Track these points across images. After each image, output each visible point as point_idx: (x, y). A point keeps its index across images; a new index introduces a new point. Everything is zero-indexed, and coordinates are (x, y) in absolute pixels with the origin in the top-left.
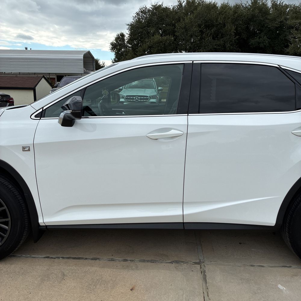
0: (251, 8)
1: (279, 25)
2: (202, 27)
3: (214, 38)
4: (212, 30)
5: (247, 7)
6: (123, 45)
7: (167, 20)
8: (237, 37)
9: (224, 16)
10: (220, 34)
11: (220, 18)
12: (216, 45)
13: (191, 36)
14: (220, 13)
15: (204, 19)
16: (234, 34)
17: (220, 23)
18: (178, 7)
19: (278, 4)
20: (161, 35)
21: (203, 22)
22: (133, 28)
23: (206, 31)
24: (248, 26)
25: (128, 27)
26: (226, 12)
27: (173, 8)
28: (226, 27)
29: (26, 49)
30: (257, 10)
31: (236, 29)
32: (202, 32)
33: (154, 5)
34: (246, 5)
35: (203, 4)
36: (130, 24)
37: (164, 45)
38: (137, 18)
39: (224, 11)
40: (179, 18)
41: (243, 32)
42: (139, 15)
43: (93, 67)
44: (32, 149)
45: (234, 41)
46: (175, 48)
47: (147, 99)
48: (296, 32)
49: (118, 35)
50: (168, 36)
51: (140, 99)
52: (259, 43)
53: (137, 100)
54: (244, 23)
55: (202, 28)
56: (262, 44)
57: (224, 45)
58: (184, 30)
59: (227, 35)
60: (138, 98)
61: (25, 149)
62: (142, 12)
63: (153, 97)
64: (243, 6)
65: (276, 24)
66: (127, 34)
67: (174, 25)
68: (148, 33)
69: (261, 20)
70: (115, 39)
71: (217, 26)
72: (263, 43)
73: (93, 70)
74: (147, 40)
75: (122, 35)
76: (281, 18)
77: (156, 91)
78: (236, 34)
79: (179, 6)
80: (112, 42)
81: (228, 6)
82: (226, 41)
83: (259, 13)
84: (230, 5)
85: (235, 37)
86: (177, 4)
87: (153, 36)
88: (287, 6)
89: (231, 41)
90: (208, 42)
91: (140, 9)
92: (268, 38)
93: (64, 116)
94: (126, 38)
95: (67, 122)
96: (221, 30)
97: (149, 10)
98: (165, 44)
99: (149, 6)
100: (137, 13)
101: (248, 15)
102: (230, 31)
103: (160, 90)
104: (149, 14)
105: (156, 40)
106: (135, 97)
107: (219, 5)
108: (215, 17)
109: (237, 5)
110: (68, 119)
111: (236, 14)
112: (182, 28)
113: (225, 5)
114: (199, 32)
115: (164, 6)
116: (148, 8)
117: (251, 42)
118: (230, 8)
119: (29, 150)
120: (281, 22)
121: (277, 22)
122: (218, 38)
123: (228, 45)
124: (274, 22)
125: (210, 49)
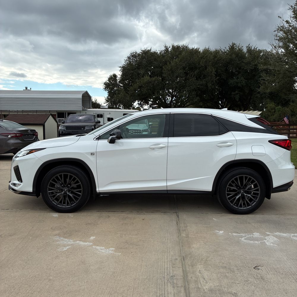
0: (228, 53)
1: (253, 68)
2: (186, 69)
3: (197, 79)
4: (196, 72)
5: (225, 52)
6: (115, 85)
7: (155, 63)
8: (218, 78)
9: (205, 60)
10: (203, 76)
11: (202, 62)
12: (199, 85)
13: (177, 77)
14: (201, 58)
15: (188, 62)
16: (215, 75)
17: (202, 66)
18: (164, 52)
19: (253, 49)
20: (151, 76)
21: (187, 65)
22: (125, 70)
23: (190, 73)
24: (226, 68)
25: (120, 69)
26: (206, 57)
27: (161, 53)
28: (207, 70)
29: (26, 88)
30: (234, 55)
31: (216, 71)
32: (186, 74)
33: (144, 50)
34: (224, 50)
35: (187, 49)
36: (122, 66)
37: (152, 85)
38: (128, 62)
39: (206, 56)
40: (166, 61)
41: (222, 73)
42: (130, 59)
43: (90, 105)
44: (95, 154)
45: (214, 81)
46: (163, 88)
47: (141, 132)
48: (265, 75)
49: (111, 76)
50: (156, 77)
51: (135, 132)
52: (237, 83)
53: (132, 133)
54: (224, 65)
57: (206, 85)
58: (170, 72)
59: (209, 76)
60: (133, 132)
61: (92, 154)
62: (132, 56)
63: (145, 131)
64: (222, 51)
65: (251, 67)
66: (119, 75)
67: (161, 67)
68: (139, 74)
69: (238, 64)
70: (108, 79)
71: (199, 68)
72: (241, 83)
73: (90, 107)
74: (137, 80)
75: (115, 76)
76: (255, 62)
77: (147, 126)
78: (216, 76)
79: (166, 50)
80: (105, 82)
81: (209, 50)
82: (208, 81)
83: (236, 57)
84: (211, 50)
85: (216, 78)
86: (163, 49)
87: (143, 77)
88: (260, 51)
89: (212, 81)
90: (192, 83)
91: (131, 54)
92: (245, 79)
93: (111, 139)
94: (118, 78)
95: (112, 141)
96: (203, 72)
97: (139, 55)
98: (154, 84)
99: (139, 51)
100: (128, 57)
101: (226, 59)
102: (211, 73)
103: (150, 125)
104: (139, 57)
105: (145, 81)
106: (130, 131)
107: (201, 50)
108: (198, 60)
109: (216, 50)
110: (113, 140)
111: (216, 59)
112: (169, 70)
113: (206, 50)
114: (184, 73)
115: (152, 51)
116: (138, 53)
117: (230, 82)
118: (211, 53)
119: (94, 155)
120: (255, 65)
121: (251, 65)
122: (201, 78)
123: (210, 85)
124: (249, 65)
125: (194, 88)
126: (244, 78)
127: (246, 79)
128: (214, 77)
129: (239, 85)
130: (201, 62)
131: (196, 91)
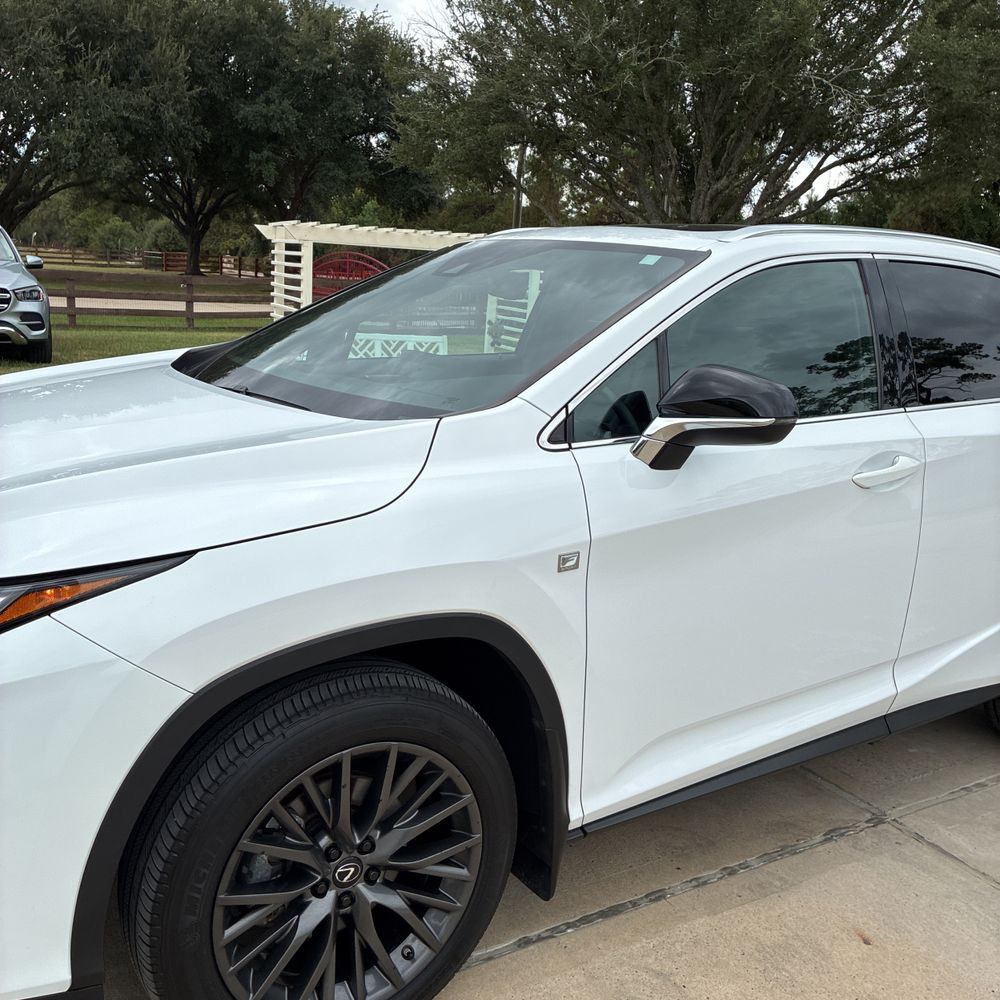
2: (69, 34)
3: (116, 82)
4: (107, 52)
8: (198, 89)
9: (144, 8)
10: (137, 72)
11: (134, 14)
12: (125, 107)
15: (73, 6)
16: (186, 77)
17: (133, 32)
21: (70, 16)
23: (86, 51)
28: (157, 49)
31: (190, 62)
32: (71, 55)
41: (210, 74)
45: (187, 100)
52: (268, 119)
55: (68, 37)
56: (278, 124)
57: (155, 110)
59: (163, 76)
61: (566, 563)
65: (316, 65)
69: (269, 45)
71: (122, 40)
72: (280, 120)
78: (195, 78)
82: (163, 97)
85: (190, 88)
89: (179, 101)
90: (96, 94)
92: (294, 108)
96: (138, 56)
101: (223, 18)
102: (172, 65)
111: (185, 10)
114: (58, 51)
117: (242, 112)
121: (318, 60)
122: (129, 82)
123: (169, 113)
124: (309, 57)
125: (109, 120)
126: (292, 105)
127: (300, 110)
128: (185, 86)
129: (276, 127)
130: (130, 14)
131: (113, 130)
